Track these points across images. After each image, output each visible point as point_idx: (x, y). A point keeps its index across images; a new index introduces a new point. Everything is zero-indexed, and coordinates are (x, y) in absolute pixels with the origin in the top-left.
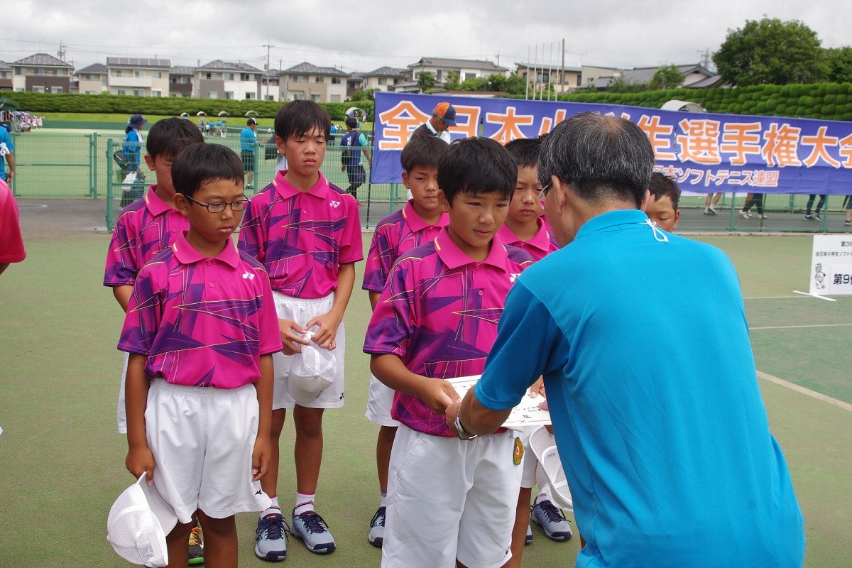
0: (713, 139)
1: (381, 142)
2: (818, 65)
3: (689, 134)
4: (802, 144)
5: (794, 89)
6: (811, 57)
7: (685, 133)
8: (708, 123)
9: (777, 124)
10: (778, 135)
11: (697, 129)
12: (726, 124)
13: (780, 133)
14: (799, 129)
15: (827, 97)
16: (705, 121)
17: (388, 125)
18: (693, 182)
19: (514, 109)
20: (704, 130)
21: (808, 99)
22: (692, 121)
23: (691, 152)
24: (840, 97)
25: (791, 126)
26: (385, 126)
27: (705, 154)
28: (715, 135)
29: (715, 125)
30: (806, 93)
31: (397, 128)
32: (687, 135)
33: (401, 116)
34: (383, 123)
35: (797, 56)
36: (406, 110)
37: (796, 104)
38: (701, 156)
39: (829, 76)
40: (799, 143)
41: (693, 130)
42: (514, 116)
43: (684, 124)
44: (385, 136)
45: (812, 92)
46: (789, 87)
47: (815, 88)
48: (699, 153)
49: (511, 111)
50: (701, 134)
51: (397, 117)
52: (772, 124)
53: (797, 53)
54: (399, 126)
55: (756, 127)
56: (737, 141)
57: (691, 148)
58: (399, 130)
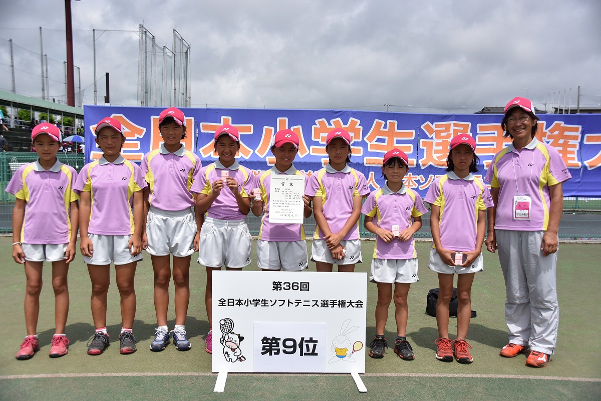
1: (92, 153)
3: (434, 138)
4: (585, 142)
7: (430, 137)
8: (455, 125)
11: (443, 131)
12: (478, 125)
13: (551, 132)
14: (580, 127)
16: (452, 123)
19: (230, 118)
20: (452, 132)
22: (435, 123)
23: (435, 156)
25: (565, 123)
29: (466, 127)
32: (432, 138)
40: (581, 143)
41: (438, 133)
43: (427, 127)
50: (448, 136)
56: (495, 143)
57: (437, 152)
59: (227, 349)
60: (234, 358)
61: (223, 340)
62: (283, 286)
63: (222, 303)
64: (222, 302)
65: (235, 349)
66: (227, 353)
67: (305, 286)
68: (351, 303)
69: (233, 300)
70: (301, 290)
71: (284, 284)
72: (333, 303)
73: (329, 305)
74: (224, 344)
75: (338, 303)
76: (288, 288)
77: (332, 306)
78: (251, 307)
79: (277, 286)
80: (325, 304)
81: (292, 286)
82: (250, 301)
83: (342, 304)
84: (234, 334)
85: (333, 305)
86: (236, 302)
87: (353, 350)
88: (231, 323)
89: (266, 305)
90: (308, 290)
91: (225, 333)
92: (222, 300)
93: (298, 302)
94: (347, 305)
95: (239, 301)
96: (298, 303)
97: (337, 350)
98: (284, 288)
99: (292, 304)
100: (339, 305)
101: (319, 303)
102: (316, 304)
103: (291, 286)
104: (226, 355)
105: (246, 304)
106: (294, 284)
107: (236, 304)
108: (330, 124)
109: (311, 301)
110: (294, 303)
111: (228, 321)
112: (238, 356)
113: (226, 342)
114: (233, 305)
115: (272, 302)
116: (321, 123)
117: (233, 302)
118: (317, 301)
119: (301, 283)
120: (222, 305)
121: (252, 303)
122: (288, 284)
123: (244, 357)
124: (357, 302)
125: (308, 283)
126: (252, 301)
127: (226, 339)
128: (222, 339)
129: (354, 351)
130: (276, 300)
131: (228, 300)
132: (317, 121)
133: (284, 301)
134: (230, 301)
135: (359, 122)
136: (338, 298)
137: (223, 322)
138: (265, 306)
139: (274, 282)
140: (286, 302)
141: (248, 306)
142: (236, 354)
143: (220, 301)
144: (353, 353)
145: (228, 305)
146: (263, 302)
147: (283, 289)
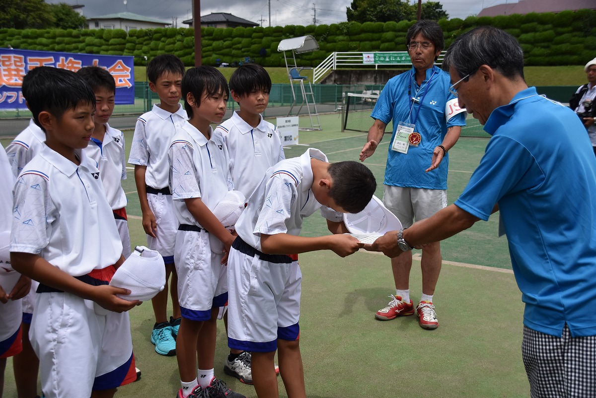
0: (21, 68)
2: (46, 15)
5: (32, 33)
6: (39, 9)
8: (15, 57)
9: (64, 58)
10: (67, 65)
11: (6, 61)
12: (29, 58)
13: (68, 64)
15: (58, 39)
16: (12, 55)
18: (10, 101)
20: (13, 62)
21: (44, 40)
23: (5, 79)
24: (67, 39)
25: (75, 59)
27: (16, 80)
28: (21, 66)
29: (21, 58)
30: (41, 36)
35: (29, 8)
37: (35, 44)
38: (13, 81)
39: (55, 23)
41: (3, 62)
45: (46, 35)
46: (28, 31)
47: (48, 33)
48: (11, 79)
50: (11, 64)
52: (61, 58)
53: (29, 6)
55: (51, 60)
57: (5, 75)
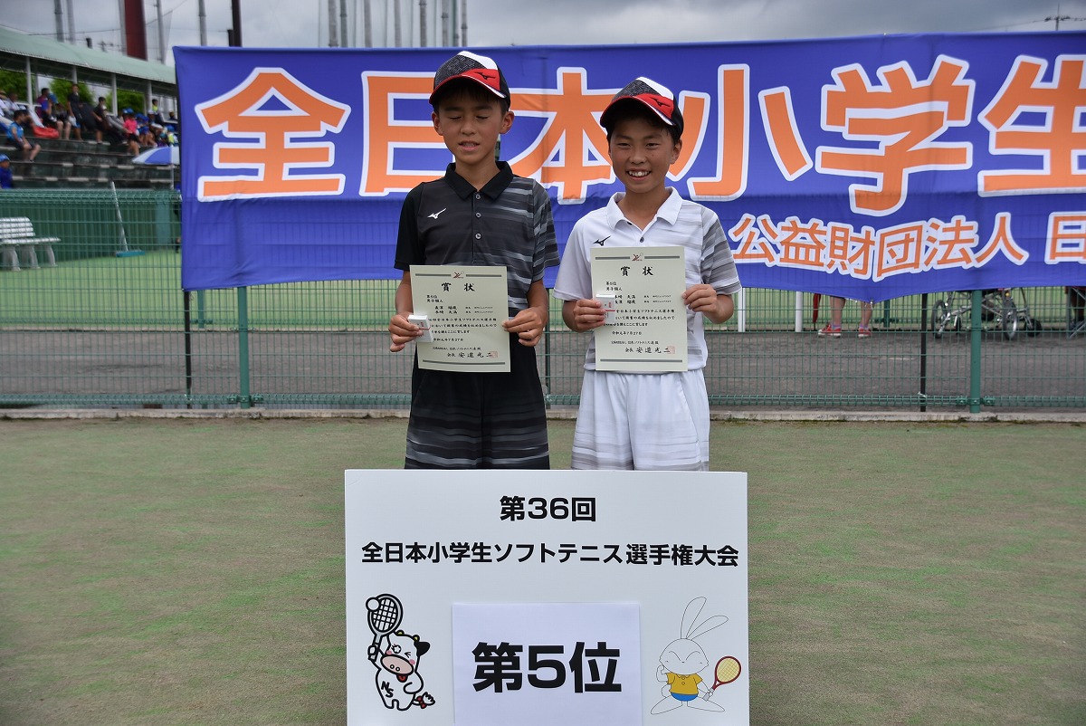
1: (202, 180)
17: (227, 134)
19: (582, 72)
26: (219, 137)
31: (257, 140)
33: (262, 108)
34: (209, 130)
36: (273, 92)
42: (585, 91)
44: (217, 164)
49: (572, 81)
51: (252, 111)
54: (262, 136)
58: (262, 145)
59: (386, 676)
60: (405, 700)
61: (374, 652)
62: (527, 508)
63: (372, 555)
64: (371, 553)
65: (406, 676)
66: (385, 686)
67: (584, 509)
68: (705, 552)
69: (400, 545)
70: (575, 519)
71: (531, 502)
72: (660, 552)
73: (648, 559)
74: (378, 662)
75: (671, 553)
76: (540, 512)
77: (657, 560)
78: (447, 563)
79: (512, 508)
80: (637, 555)
81: (551, 508)
82: (444, 548)
83: (683, 555)
84: (403, 635)
85: (660, 557)
86: (406, 552)
87: (717, 679)
88: (395, 607)
89: (485, 557)
90: (593, 519)
91: (379, 634)
92: (372, 547)
93: (568, 550)
94: (696, 557)
95: (416, 548)
96: (568, 553)
97: (673, 679)
98: (530, 514)
99: (553, 554)
100: (674, 557)
101: (622, 553)
102: (614, 555)
103: (548, 508)
104: (384, 692)
105: (434, 556)
106: (557, 504)
107: (408, 557)
108: (875, 82)
109: (601, 547)
110: (556, 552)
111: (388, 602)
112: (414, 693)
113: (385, 655)
114: (400, 560)
115: (499, 549)
116: (849, 79)
117: (400, 552)
118: (616, 548)
119: (574, 500)
120: (372, 560)
121: (449, 552)
122: (540, 504)
123: (430, 697)
124: (722, 551)
125: (593, 500)
126: (448, 549)
127: (384, 647)
128: (373, 650)
129: (718, 683)
130: (510, 546)
131: (388, 545)
132: (835, 73)
133: (531, 547)
134: (391, 548)
135: (965, 66)
136: (673, 540)
137: (374, 605)
138: (482, 560)
139: (505, 498)
140: (537, 551)
141: (437, 561)
142: (408, 689)
143: (365, 549)
144: (714, 687)
145: (388, 560)
146: (478, 551)
147: (526, 515)
